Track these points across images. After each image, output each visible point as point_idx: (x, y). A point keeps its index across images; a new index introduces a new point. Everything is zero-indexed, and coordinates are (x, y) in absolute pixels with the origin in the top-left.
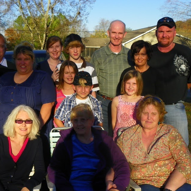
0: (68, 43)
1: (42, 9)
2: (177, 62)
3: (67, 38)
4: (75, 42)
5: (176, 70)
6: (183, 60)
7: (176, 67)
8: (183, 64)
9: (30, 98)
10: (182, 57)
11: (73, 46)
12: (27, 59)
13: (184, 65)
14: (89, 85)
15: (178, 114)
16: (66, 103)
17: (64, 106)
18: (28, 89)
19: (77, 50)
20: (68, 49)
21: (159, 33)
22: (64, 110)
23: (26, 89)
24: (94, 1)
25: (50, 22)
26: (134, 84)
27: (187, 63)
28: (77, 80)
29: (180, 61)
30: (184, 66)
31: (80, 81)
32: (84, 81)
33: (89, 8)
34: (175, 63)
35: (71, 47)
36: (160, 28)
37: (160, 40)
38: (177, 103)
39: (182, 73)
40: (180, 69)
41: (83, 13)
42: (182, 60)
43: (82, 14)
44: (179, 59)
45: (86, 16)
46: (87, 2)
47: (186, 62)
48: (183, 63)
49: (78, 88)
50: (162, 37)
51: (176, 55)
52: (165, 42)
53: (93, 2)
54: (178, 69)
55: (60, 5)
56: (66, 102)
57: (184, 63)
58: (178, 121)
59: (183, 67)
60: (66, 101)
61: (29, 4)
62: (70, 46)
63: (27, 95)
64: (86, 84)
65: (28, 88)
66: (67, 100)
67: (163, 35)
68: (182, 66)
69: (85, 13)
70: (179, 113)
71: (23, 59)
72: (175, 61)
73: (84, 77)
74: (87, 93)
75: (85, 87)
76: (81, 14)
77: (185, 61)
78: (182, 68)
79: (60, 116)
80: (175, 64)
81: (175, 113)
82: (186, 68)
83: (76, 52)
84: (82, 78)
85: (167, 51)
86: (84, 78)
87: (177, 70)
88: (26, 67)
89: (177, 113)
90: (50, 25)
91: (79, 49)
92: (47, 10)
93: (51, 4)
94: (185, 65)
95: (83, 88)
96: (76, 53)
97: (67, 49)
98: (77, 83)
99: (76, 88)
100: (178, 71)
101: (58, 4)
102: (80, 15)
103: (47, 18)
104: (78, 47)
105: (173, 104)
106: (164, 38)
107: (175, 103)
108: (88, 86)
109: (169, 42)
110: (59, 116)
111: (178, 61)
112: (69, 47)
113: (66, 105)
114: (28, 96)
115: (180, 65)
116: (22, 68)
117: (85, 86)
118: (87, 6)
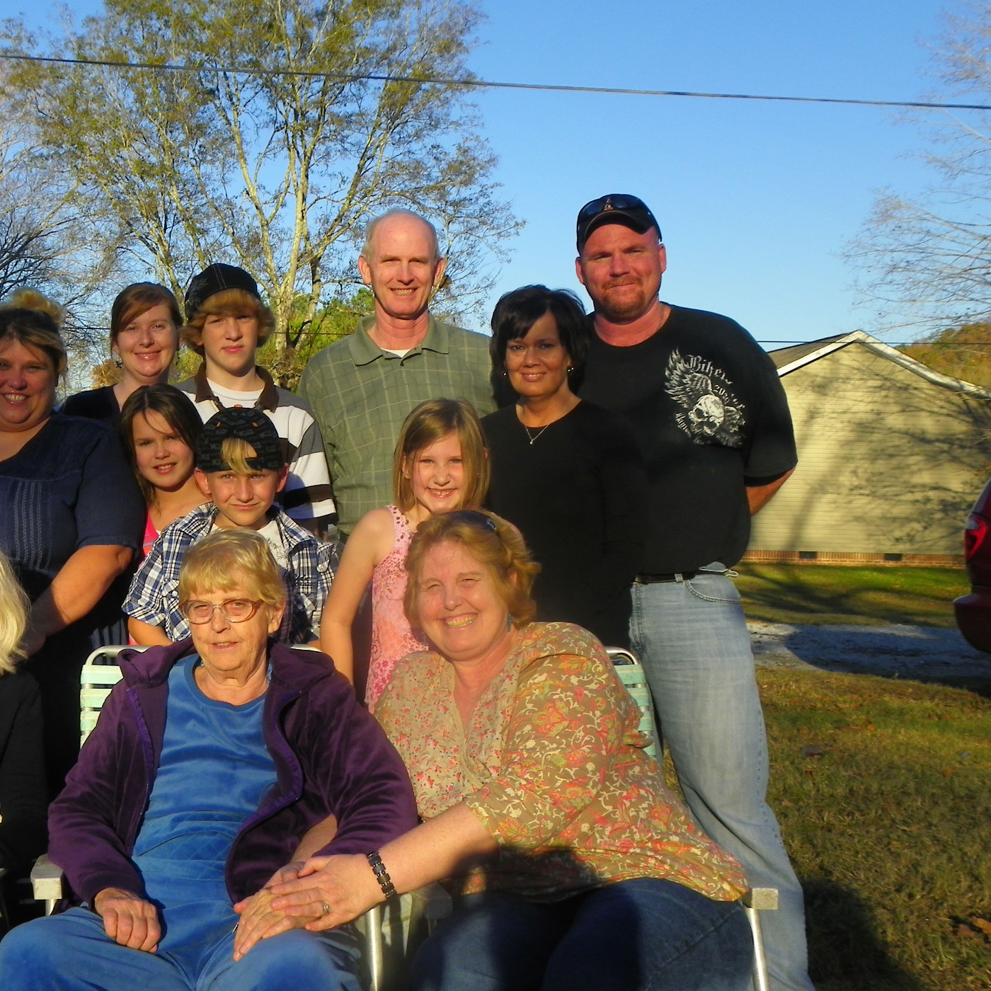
0: (202, 302)
1: (266, 265)
2: (681, 384)
3: (196, 282)
4: (233, 295)
5: (674, 418)
6: (707, 374)
7: (677, 407)
8: (706, 393)
9: (28, 524)
10: (702, 363)
11: (220, 314)
12: (38, 368)
13: (712, 398)
14: (267, 467)
15: (698, 625)
16: (169, 547)
17: (159, 559)
18: (24, 484)
19: (238, 330)
20: (200, 329)
21: (591, 265)
22: (159, 577)
23: (15, 484)
24: (517, 224)
25: (304, 324)
26: (455, 460)
27: (729, 389)
28: (213, 446)
29: (692, 380)
30: (715, 402)
31: (225, 447)
32: (243, 449)
33: (491, 256)
34: (672, 387)
35: (213, 318)
36: (589, 241)
37: (599, 290)
38: (697, 577)
39: (709, 431)
40: (692, 416)
41: (463, 282)
42: (704, 373)
43: (457, 283)
44: (687, 372)
45: (479, 296)
46: (485, 228)
47: (723, 384)
48: (710, 388)
49: (218, 482)
50: (609, 278)
51: (674, 356)
52: (624, 296)
53: (512, 231)
54: (687, 416)
55: (351, 244)
56: (170, 542)
57: (713, 388)
58: (700, 659)
59: (712, 406)
60: (167, 537)
61: (202, 242)
62: (209, 314)
63: (16, 511)
64: (252, 463)
65: (27, 481)
66: (171, 535)
67: (612, 267)
68: (702, 400)
69: (474, 281)
70: (703, 620)
71: (17, 367)
72: (669, 380)
73: (241, 433)
74: (263, 504)
75: (251, 476)
76: (453, 287)
77: (715, 381)
78: (703, 408)
79: (143, 604)
80: (670, 392)
81: (689, 621)
82: (726, 411)
83: (234, 335)
84: (236, 437)
85: (638, 339)
86: (241, 438)
87: (679, 418)
88: (27, 397)
89: (697, 621)
90: (303, 336)
91: (247, 326)
92: (288, 267)
93: (307, 239)
94: (716, 395)
95: (243, 480)
96: (235, 344)
97: (196, 327)
98: (214, 462)
99: (211, 486)
100: (688, 422)
101: (342, 237)
102: (448, 292)
103: (289, 303)
104: (244, 317)
105: (679, 577)
106: (620, 280)
107: (689, 575)
108: (264, 471)
109: (641, 296)
110: (140, 602)
111: (687, 380)
112: (204, 319)
113: (168, 553)
114: (20, 514)
115: (694, 397)
116: (8, 401)
117: (250, 471)
118: (482, 246)
